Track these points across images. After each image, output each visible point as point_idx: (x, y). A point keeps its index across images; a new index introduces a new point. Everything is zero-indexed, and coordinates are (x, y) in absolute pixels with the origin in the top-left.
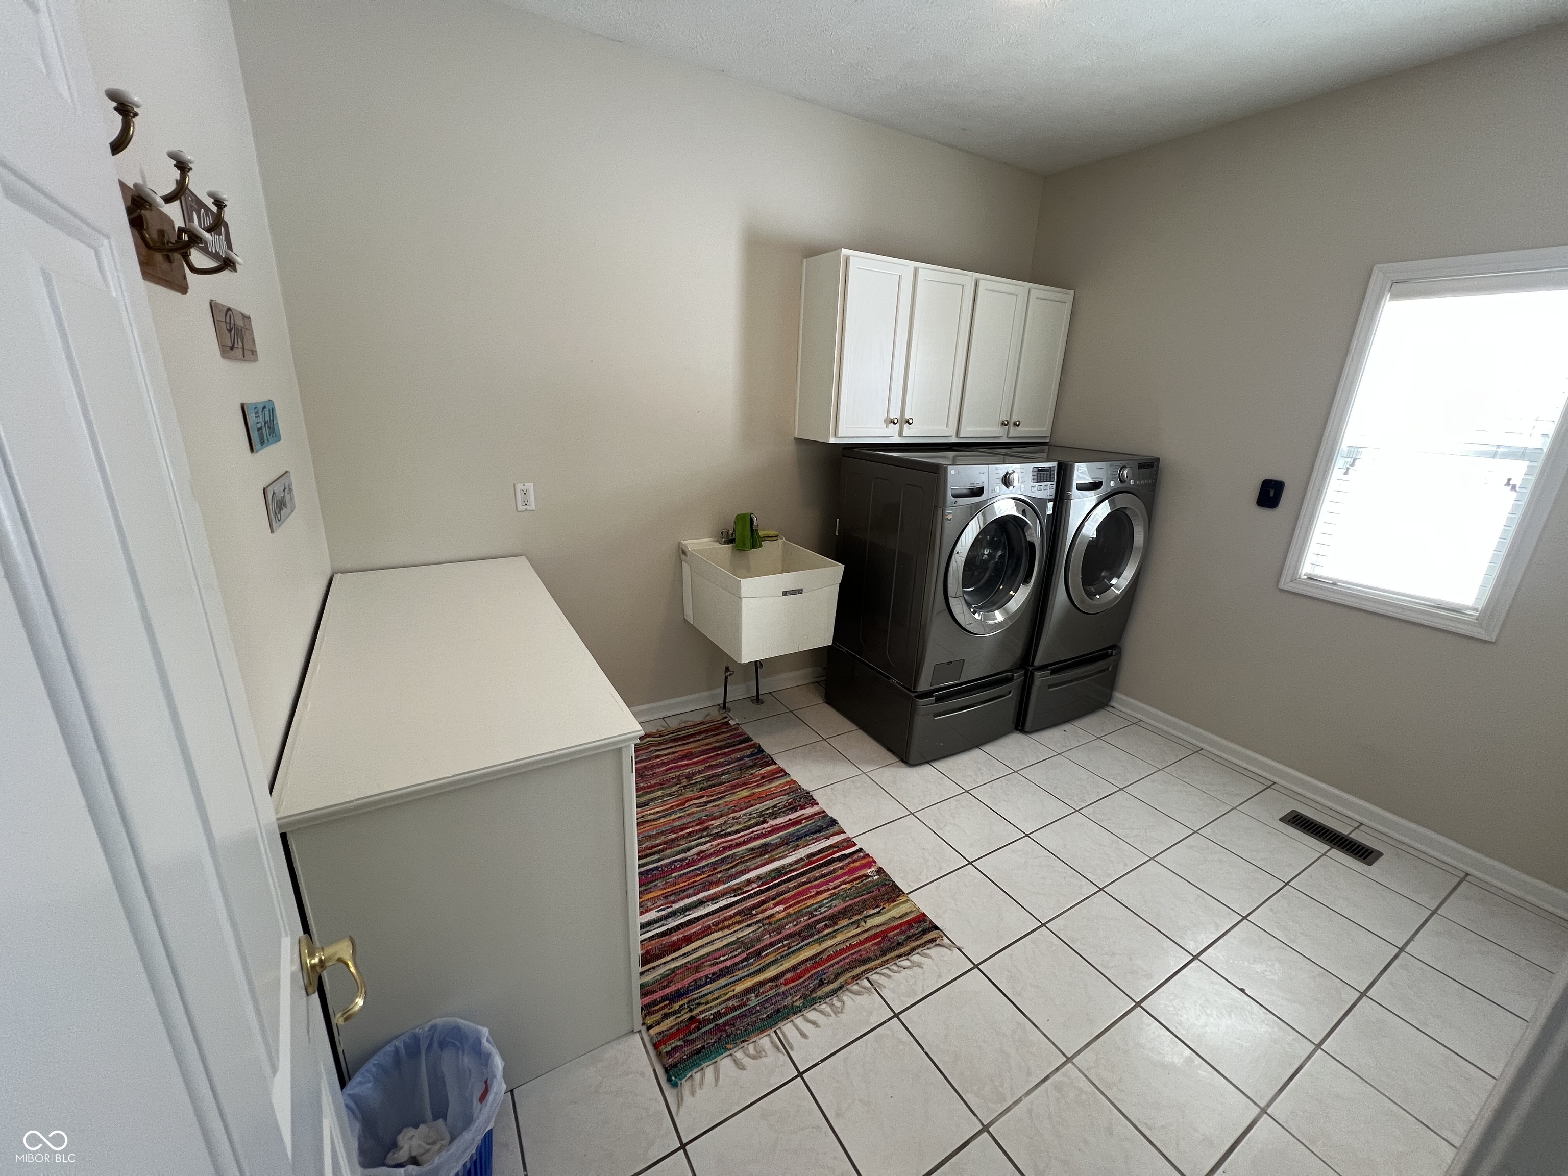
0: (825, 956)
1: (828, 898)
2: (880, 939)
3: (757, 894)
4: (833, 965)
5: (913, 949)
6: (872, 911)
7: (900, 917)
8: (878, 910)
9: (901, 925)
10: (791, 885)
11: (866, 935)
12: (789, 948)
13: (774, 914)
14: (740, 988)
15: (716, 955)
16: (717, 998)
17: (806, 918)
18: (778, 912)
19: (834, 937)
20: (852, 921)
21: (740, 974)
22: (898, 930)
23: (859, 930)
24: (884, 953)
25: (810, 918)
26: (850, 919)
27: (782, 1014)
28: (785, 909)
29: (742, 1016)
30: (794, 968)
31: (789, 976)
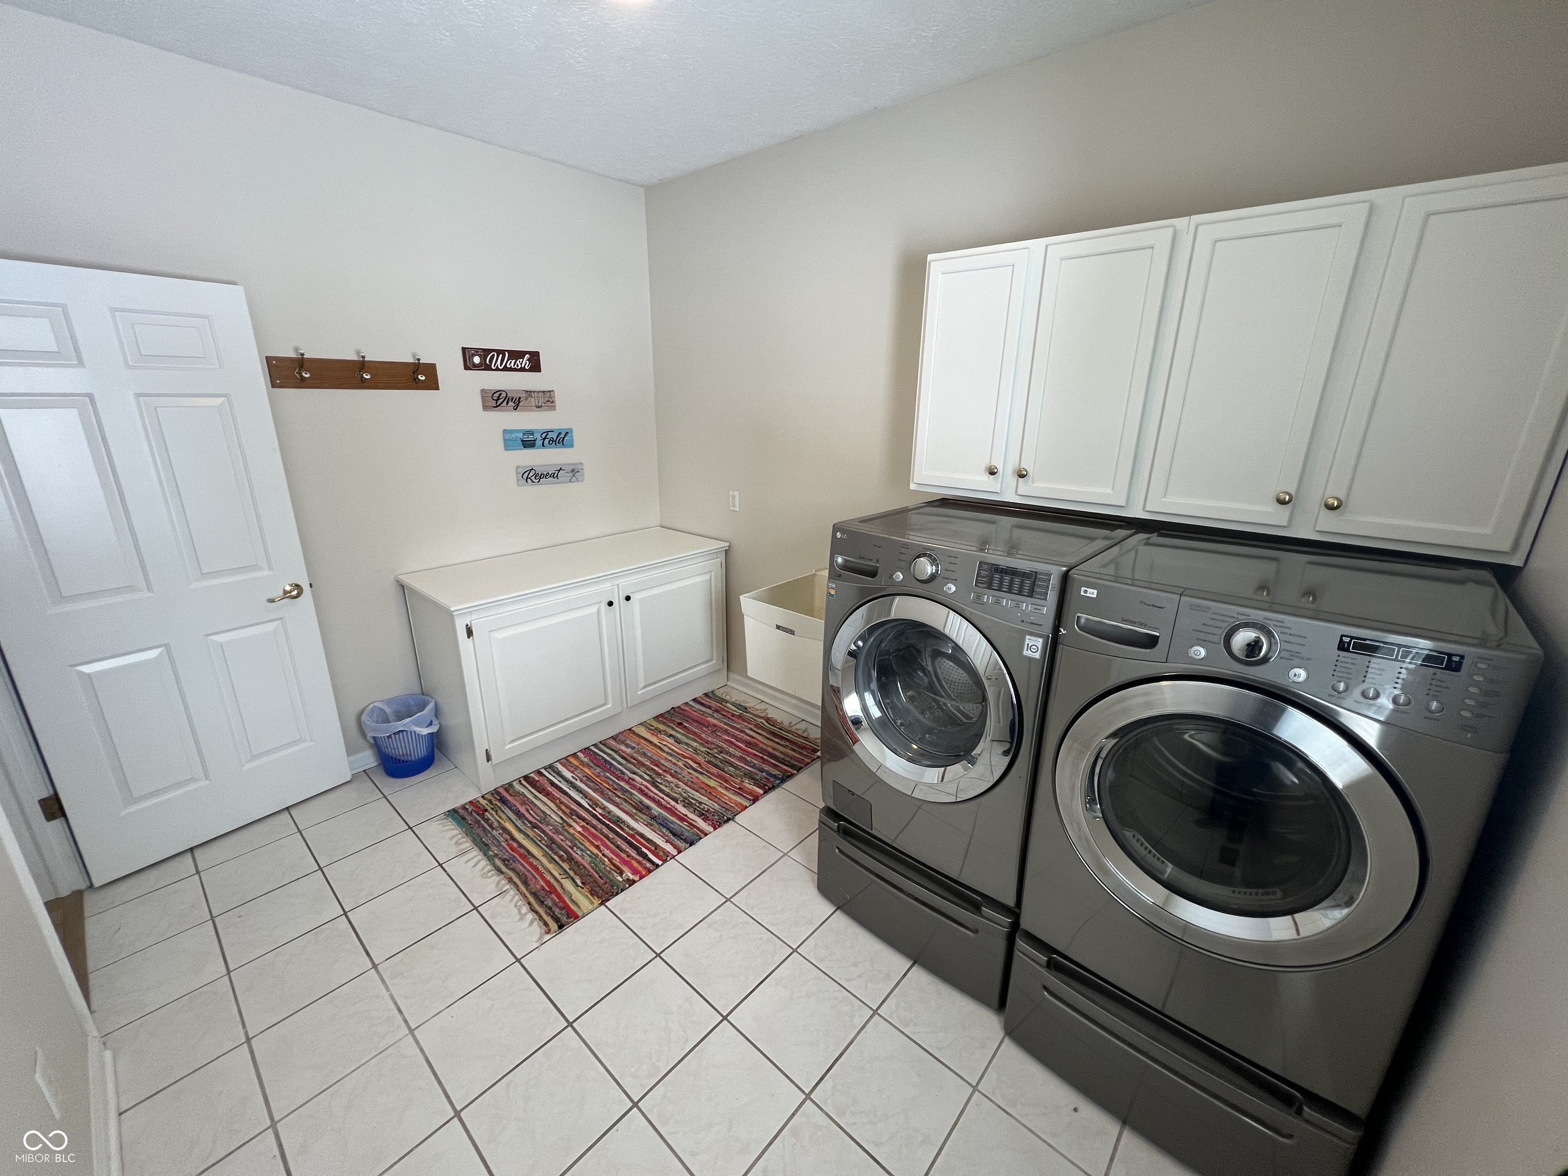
0: (532, 860)
1: (593, 854)
2: (548, 889)
3: (594, 816)
4: (522, 865)
5: (536, 912)
6: (579, 882)
7: (572, 900)
8: (580, 884)
9: (564, 902)
10: (606, 831)
11: (552, 881)
12: (540, 841)
13: (572, 826)
14: (508, 825)
15: (535, 809)
16: (500, 817)
17: (570, 844)
18: (574, 829)
19: (550, 863)
20: (568, 871)
21: (519, 823)
22: (557, 900)
23: (559, 877)
24: (534, 894)
25: (569, 847)
26: (569, 869)
27: (484, 848)
28: (579, 832)
29: (484, 829)
30: (521, 845)
31: (515, 845)
